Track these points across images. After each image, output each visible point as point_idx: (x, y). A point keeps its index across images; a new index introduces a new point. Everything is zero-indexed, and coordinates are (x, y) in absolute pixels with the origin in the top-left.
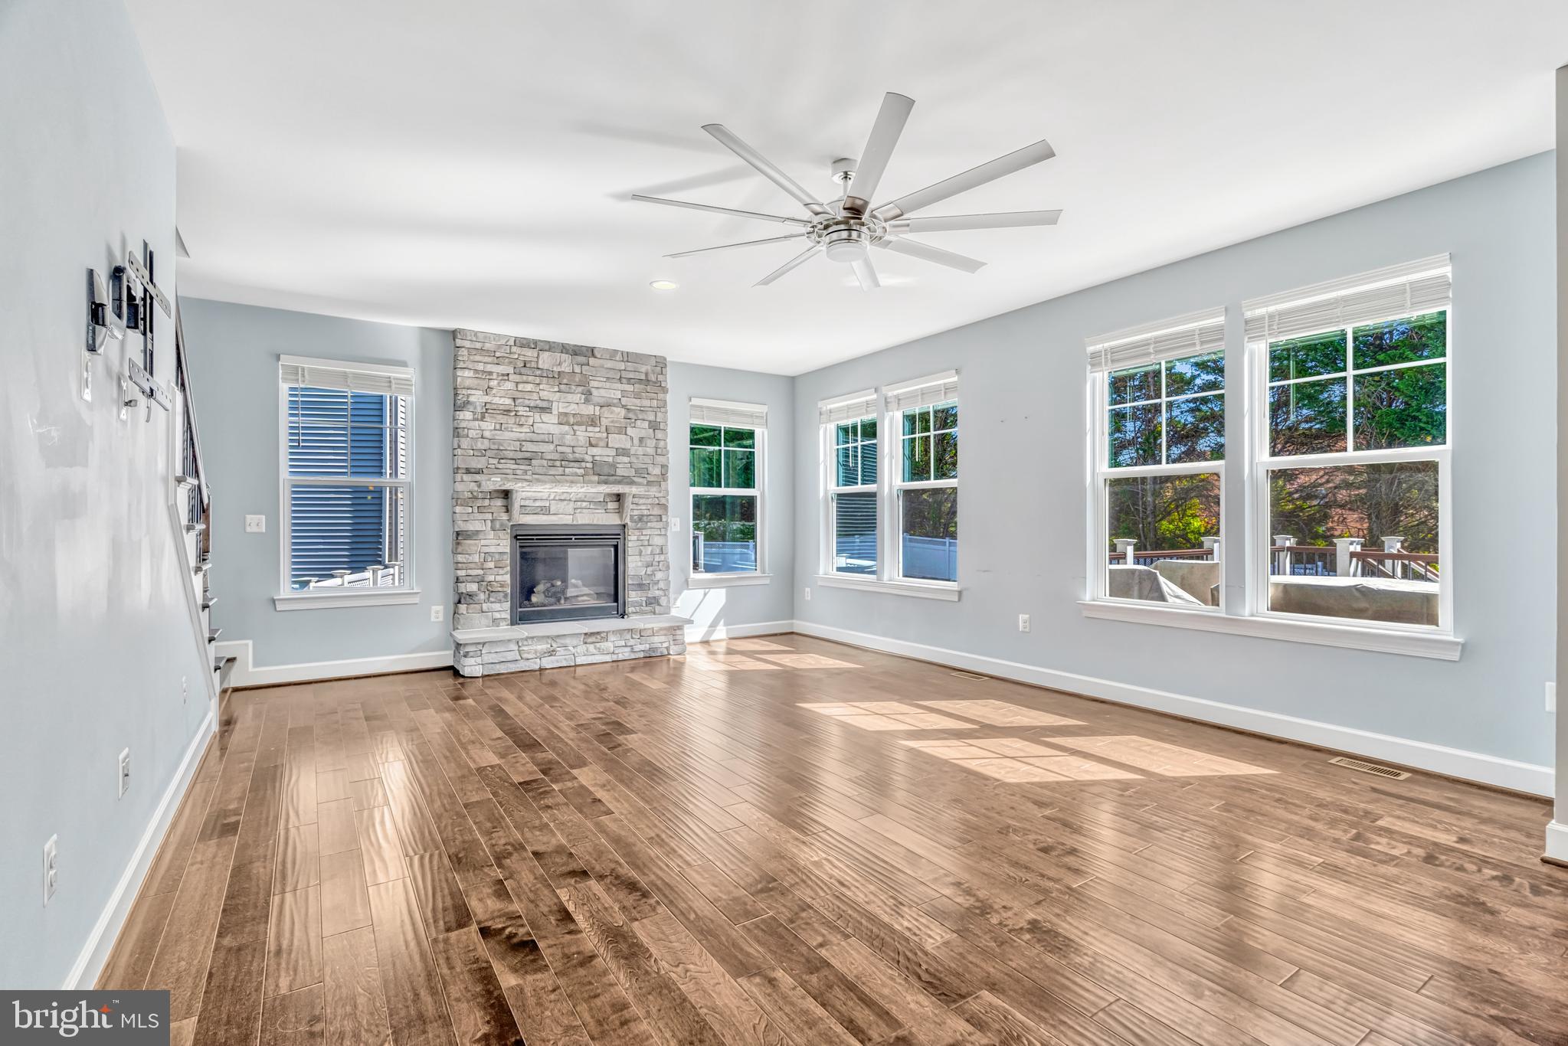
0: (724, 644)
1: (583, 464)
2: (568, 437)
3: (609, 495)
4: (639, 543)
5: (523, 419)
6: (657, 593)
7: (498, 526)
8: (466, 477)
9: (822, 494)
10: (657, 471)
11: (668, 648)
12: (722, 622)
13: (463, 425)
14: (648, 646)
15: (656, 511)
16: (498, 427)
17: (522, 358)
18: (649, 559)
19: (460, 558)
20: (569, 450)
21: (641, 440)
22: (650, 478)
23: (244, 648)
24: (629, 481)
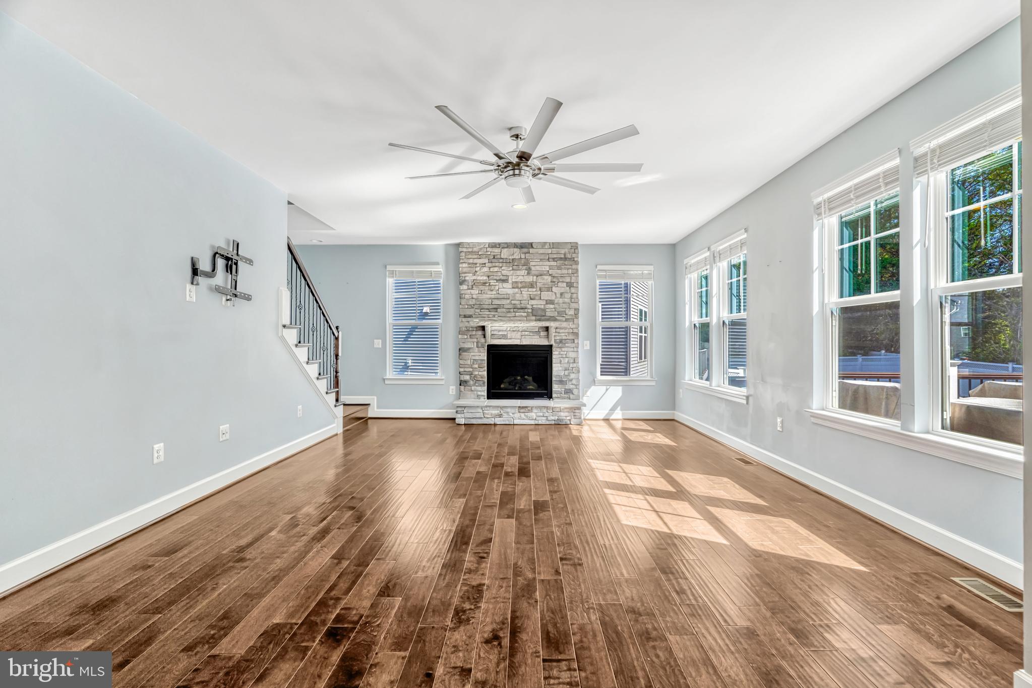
1: (526, 310)
2: (517, 295)
3: (542, 327)
4: (560, 356)
5: (493, 287)
6: (572, 387)
7: (480, 345)
8: (464, 320)
9: (687, 324)
10: (572, 312)
11: (570, 420)
12: (619, 408)
13: (462, 292)
14: (557, 418)
15: (571, 337)
16: (480, 292)
17: (492, 254)
18: (566, 366)
19: (461, 362)
20: (517, 302)
22: (567, 317)
23: (372, 400)
24: (553, 319)
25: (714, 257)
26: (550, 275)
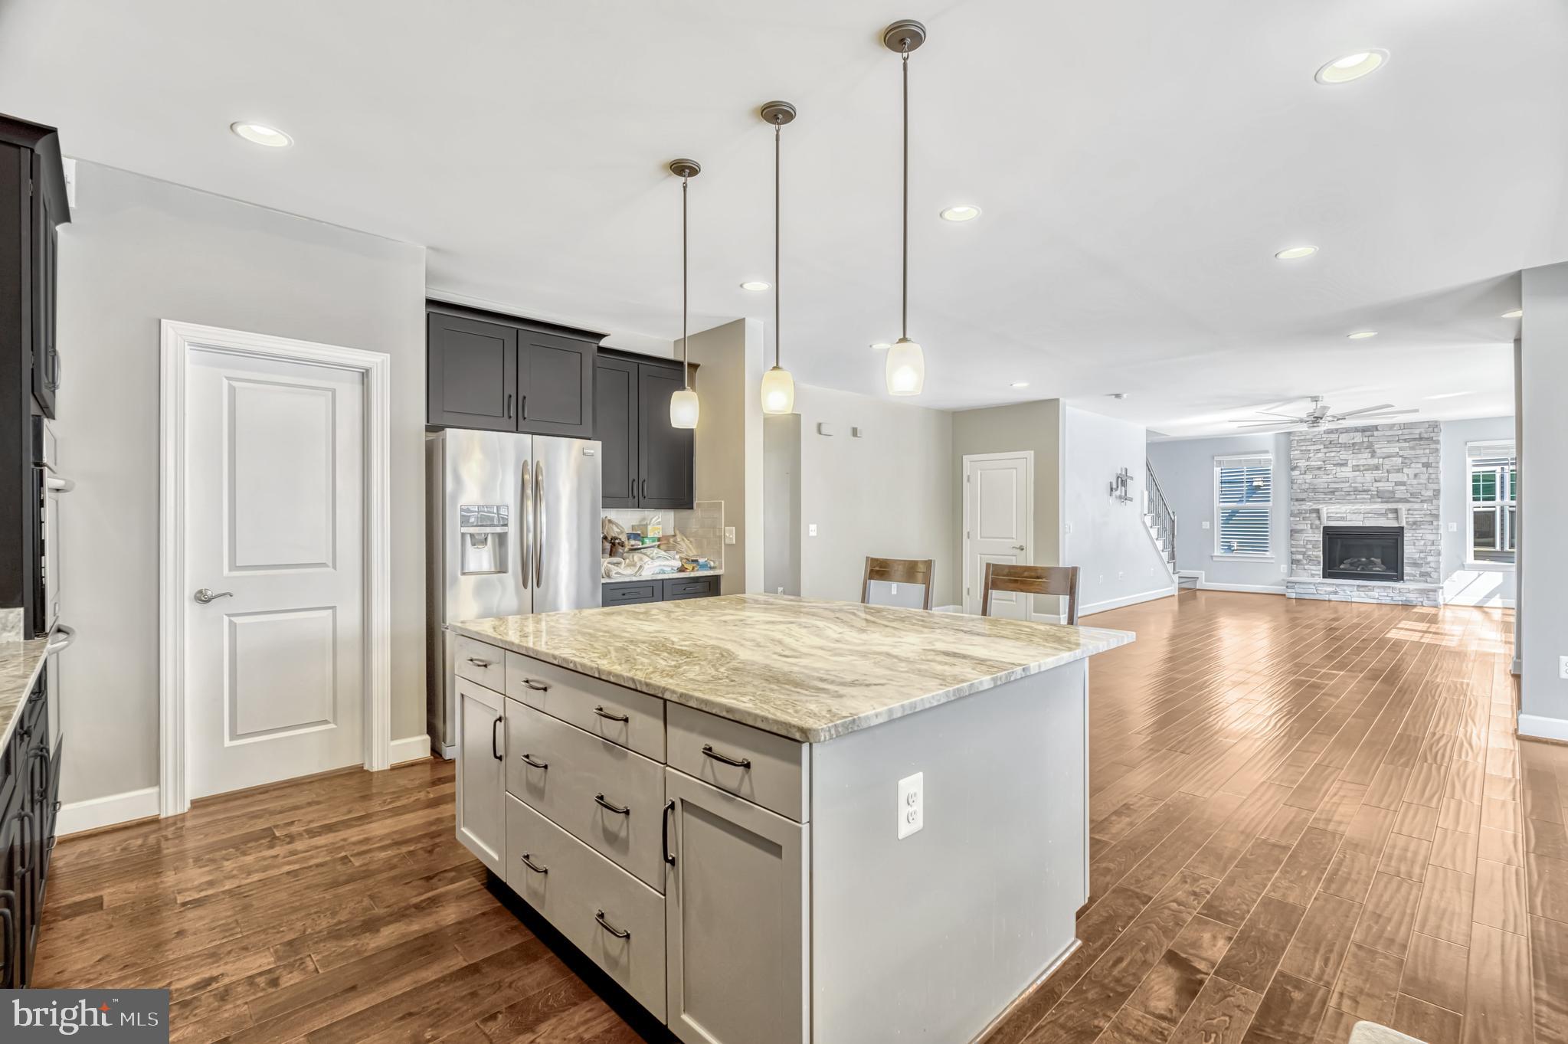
0: (1499, 611)
1: (1370, 493)
2: (1359, 478)
3: (1390, 509)
4: (1414, 538)
5: (1329, 471)
6: (1429, 570)
7: (1314, 527)
8: (1296, 503)
10: (1430, 493)
11: (1422, 602)
12: (1498, 595)
13: (1295, 478)
14: (1405, 598)
15: (1428, 519)
16: (1314, 477)
17: (1329, 440)
18: (1423, 548)
19: (1293, 542)
20: (1359, 485)
22: (1423, 498)
23: (1202, 574)
24: (1405, 501)
26: (1400, 456)
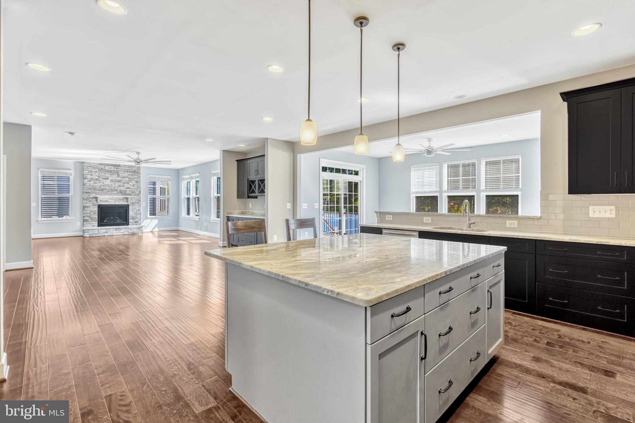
0: (157, 232)
1: (117, 191)
2: (113, 185)
3: (124, 198)
4: (133, 209)
5: (101, 181)
6: (138, 220)
7: (94, 205)
8: (86, 194)
9: (183, 197)
10: (138, 192)
11: (138, 232)
12: (157, 227)
13: (85, 183)
14: (132, 232)
15: (137, 201)
16: (94, 183)
17: (101, 168)
18: (135, 212)
19: (84, 212)
20: (113, 188)
21: (133, 185)
22: (136, 194)
24: (130, 195)
25: (191, 178)
26: (128, 178)
